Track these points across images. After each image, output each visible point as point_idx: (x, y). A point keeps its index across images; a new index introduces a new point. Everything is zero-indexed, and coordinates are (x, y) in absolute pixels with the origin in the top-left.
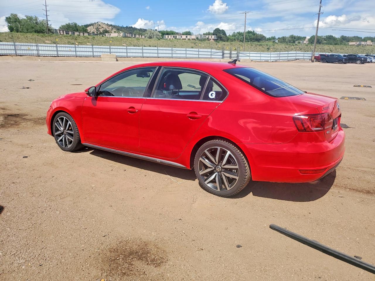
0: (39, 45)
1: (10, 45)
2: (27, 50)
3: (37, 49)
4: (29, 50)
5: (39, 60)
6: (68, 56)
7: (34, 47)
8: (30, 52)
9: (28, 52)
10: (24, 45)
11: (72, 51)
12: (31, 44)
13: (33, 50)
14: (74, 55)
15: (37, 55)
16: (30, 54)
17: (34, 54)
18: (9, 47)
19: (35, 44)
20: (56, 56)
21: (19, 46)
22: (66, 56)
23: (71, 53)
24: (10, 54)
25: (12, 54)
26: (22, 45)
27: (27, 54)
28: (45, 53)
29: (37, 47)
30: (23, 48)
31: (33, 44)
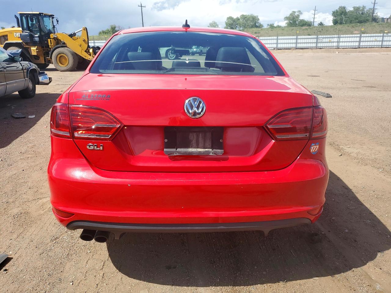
0: (342, 36)
1: (313, 38)
2: (327, 42)
3: (339, 41)
4: (329, 42)
5: (337, 52)
6: (371, 47)
7: (335, 39)
8: (330, 44)
9: (328, 45)
10: (326, 38)
11: (377, 41)
12: (333, 36)
13: (334, 42)
14: (379, 46)
15: (336, 47)
16: (329, 46)
17: (333, 46)
18: (312, 41)
19: (337, 36)
20: (356, 47)
21: (321, 39)
22: (369, 47)
23: (376, 43)
24: (310, 47)
25: (312, 47)
26: (324, 38)
27: (327, 47)
28: (345, 44)
29: (339, 39)
30: (324, 40)
31: (335, 36)
